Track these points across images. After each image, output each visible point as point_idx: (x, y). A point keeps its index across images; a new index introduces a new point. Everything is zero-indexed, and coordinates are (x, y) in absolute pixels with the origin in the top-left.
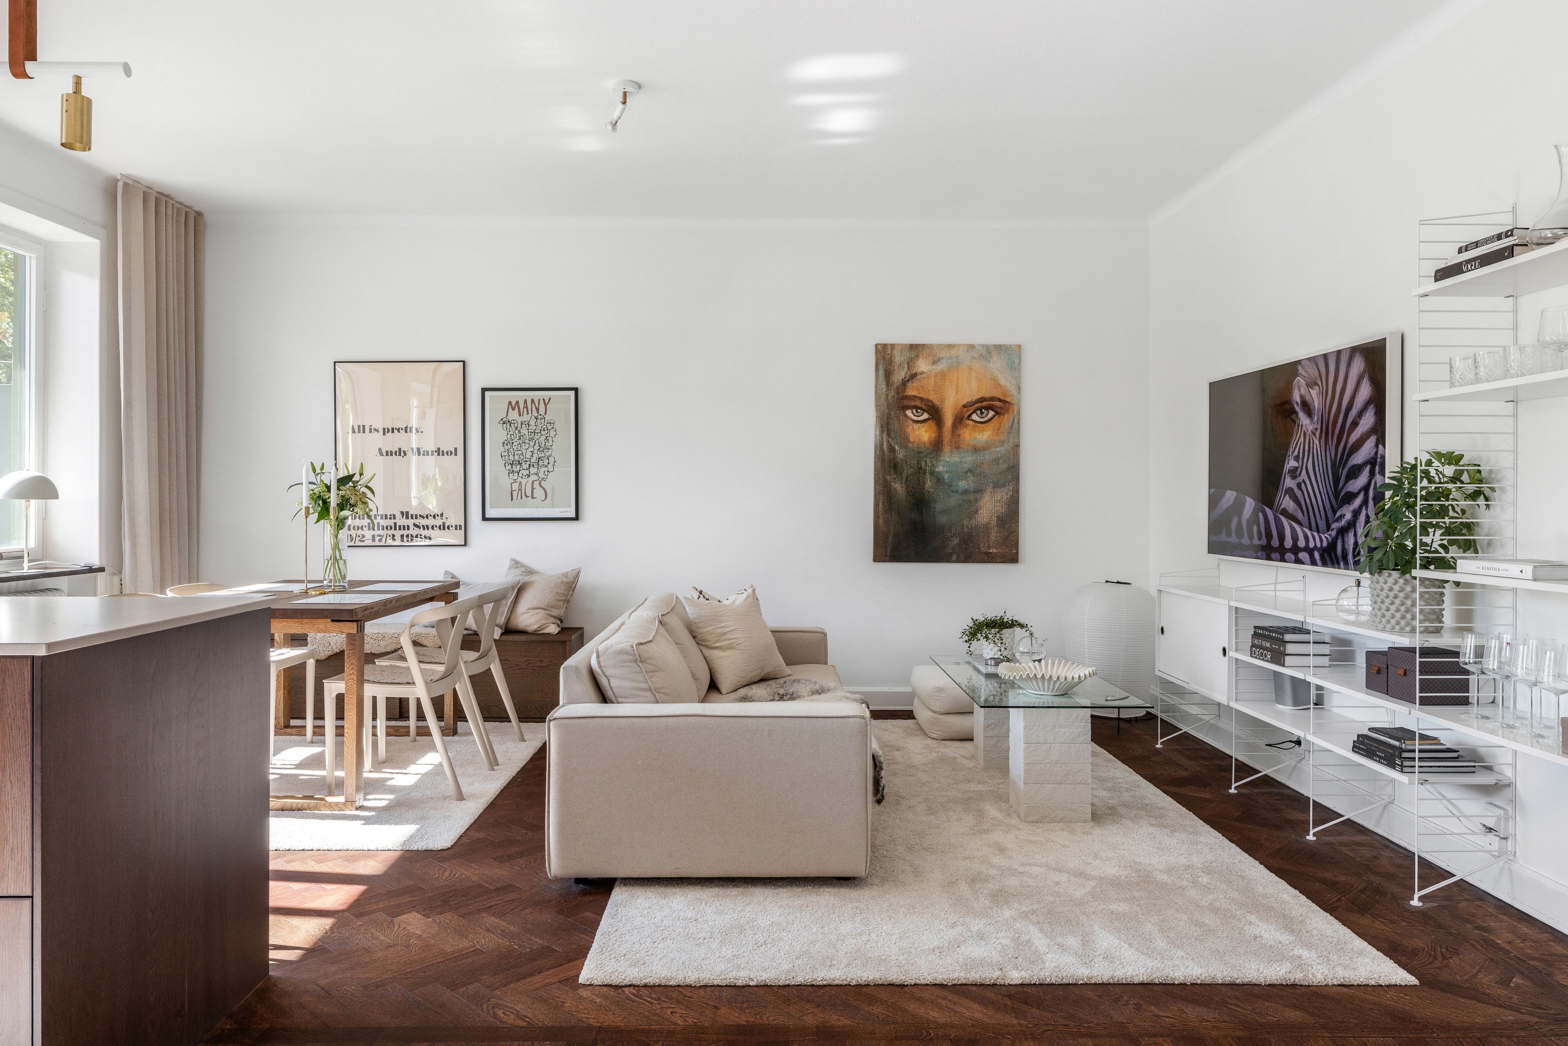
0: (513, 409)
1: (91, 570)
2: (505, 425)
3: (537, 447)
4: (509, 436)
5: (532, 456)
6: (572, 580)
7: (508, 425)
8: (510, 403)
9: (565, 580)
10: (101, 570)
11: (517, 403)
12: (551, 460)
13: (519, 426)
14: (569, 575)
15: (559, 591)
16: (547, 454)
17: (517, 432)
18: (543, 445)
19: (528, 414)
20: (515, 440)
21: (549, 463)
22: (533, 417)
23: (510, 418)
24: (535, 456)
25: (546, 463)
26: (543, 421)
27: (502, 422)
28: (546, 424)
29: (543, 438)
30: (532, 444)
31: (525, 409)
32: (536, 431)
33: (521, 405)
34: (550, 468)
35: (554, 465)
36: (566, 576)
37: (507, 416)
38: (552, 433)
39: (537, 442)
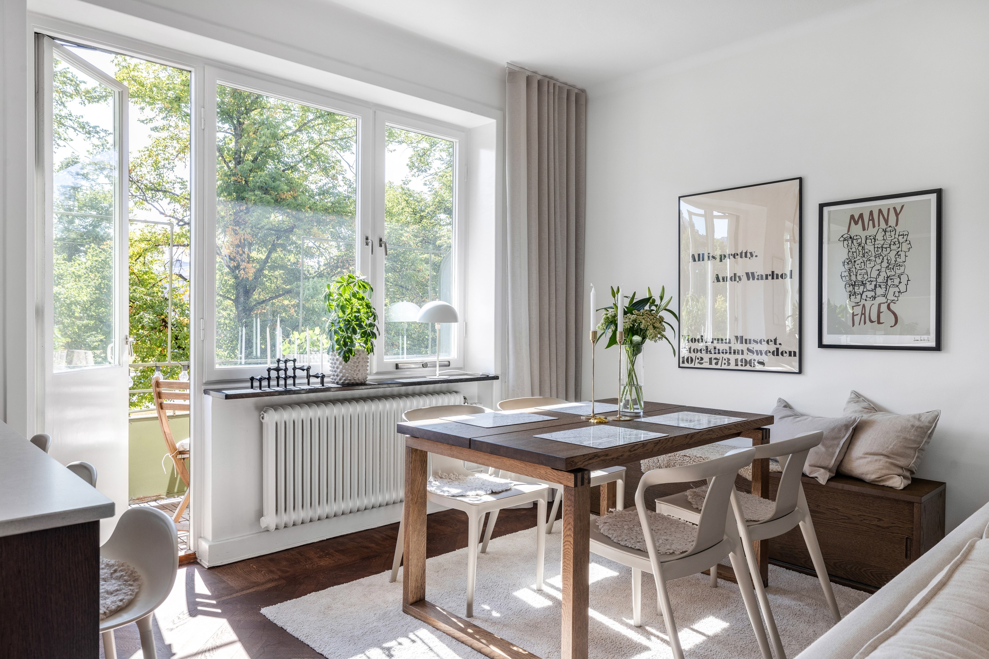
0: (856, 223)
1: (487, 378)
2: (846, 242)
3: (885, 264)
4: (850, 254)
5: (879, 275)
6: (927, 424)
7: (850, 242)
8: (852, 217)
9: (917, 423)
10: (496, 378)
11: (861, 216)
12: (904, 279)
13: (864, 241)
14: (923, 419)
15: (908, 436)
16: (898, 272)
17: (860, 248)
18: (893, 262)
19: (874, 226)
20: (858, 258)
21: (900, 282)
22: (881, 230)
23: (853, 233)
24: (883, 274)
25: (896, 282)
26: (893, 233)
27: (842, 239)
28: (897, 236)
29: (893, 253)
30: (879, 261)
31: (871, 222)
32: (885, 246)
33: (866, 218)
34: (902, 287)
35: (907, 285)
36: (919, 420)
37: (848, 231)
38: (905, 247)
39: (885, 258)
